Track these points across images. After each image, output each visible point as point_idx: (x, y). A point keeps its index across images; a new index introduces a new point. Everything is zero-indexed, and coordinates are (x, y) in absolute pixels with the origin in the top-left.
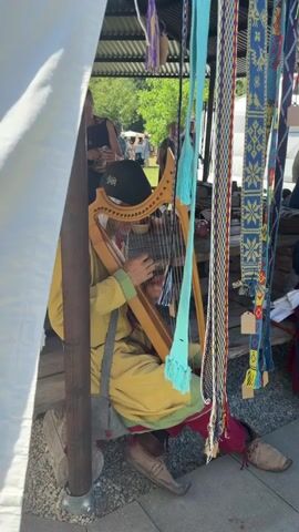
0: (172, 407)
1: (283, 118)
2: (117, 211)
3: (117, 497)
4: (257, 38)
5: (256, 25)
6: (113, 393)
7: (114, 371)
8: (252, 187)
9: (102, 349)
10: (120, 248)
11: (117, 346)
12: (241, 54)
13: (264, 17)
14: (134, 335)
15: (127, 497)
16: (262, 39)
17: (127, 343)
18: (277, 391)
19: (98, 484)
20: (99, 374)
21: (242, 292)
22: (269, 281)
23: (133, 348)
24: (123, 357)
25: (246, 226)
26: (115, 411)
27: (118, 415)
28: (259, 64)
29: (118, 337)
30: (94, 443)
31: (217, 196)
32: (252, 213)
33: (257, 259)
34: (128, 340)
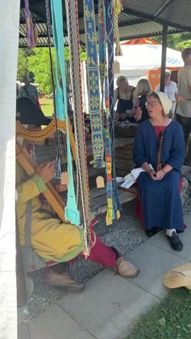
0: (70, 248)
1: (110, 69)
2: (29, 135)
3: (44, 304)
4: (90, 26)
5: (88, 19)
6: (34, 243)
7: (33, 231)
8: (95, 109)
9: (24, 218)
10: (30, 153)
11: (33, 215)
12: (82, 32)
13: (93, 14)
14: (44, 207)
15: (50, 303)
16: (93, 27)
17: (40, 212)
18: (131, 228)
19: (32, 299)
20: (24, 233)
21: (95, 166)
22: (113, 160)
23: (44, 215)
24: (39, 221)
25: (94, 131)
26: (36, 253)
27: (39, 256)
28: (92, 41)
29: (34, 210)
30: (26, 275)
31: (76, 115)
32: (97, 123)
33: (101, 148)
34: (40, 210)
